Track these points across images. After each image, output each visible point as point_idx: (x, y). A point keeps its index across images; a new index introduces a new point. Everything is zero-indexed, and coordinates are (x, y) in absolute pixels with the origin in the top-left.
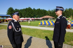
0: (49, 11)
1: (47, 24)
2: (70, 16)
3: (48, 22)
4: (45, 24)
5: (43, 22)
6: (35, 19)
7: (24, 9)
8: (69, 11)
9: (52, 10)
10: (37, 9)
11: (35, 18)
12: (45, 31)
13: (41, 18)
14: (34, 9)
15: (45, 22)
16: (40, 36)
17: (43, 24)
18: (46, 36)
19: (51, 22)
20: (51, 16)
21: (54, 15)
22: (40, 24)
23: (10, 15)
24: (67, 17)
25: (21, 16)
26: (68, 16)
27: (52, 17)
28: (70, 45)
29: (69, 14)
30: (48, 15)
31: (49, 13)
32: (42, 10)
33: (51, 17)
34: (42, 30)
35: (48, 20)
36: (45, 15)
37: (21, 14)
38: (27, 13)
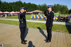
0: (39, 5)
1: (38, 18)
2: (58, 12)
3: (39, 16)
4: (36, 18)
5: (34, 16)
8: (57, 6)
9: (42, 5)
10: (28, 3)
12: (37, 24)
13: (31, 12)
14: (24, 3)
15: (36, 16)
19: (41, 16)
21: (44, 10)
22: (31, 17)
24: (55, 12)
25: (11, 10)
29: (57, 9)
30: (38, 9)
31: (39, 8)
32: (32, 4)
33: (41, 11)
34: (34, 23)
35: (38, 14)
36: (36, 9)
38: (17, 7)
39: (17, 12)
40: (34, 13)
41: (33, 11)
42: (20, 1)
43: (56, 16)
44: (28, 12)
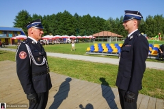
0: (110, 21)
1: (106, 50)
3: (108, 46)
4: (101, 51)
5: (96, 45)
6: (78, 39)
7: (54, 15)
8: (155, 21)
9: (117, 19)
10: (84, 16)
11: (79, 37)
12: (100, 66)
13: (91, 37)
14: (76, 15)
15: (100, 46)
16: (88, 77)
17: (97, 49)
18: (101, 77)
19: (113, 47)
20: (114, 31)
21: (122, 30)
22: (89, 49)
23: (21, 29)
24: (149, 36)
25: (47, 30)
26: (153, 32)
27: (116, 35)
28: (154, 96)
29: (156, 28)
30: (108, 29)
31: (110, 25)
32: (94, 17)
33: (114, 34)
34: (93, 64)
35: (106, 40)
36: (102, 30)
37: (46, 27)
38: (59, 24)
39: (57, 36)
40: (97, 37)
41: (95, 33)
42: (65, 11)
43: (152, 46)
44: (85, 37)
